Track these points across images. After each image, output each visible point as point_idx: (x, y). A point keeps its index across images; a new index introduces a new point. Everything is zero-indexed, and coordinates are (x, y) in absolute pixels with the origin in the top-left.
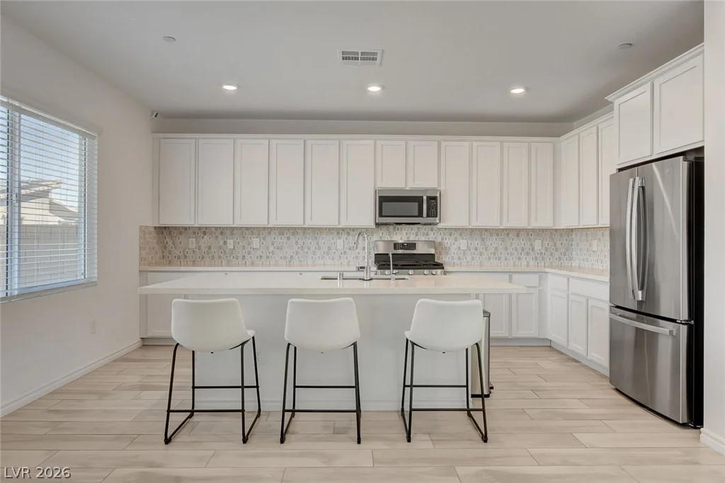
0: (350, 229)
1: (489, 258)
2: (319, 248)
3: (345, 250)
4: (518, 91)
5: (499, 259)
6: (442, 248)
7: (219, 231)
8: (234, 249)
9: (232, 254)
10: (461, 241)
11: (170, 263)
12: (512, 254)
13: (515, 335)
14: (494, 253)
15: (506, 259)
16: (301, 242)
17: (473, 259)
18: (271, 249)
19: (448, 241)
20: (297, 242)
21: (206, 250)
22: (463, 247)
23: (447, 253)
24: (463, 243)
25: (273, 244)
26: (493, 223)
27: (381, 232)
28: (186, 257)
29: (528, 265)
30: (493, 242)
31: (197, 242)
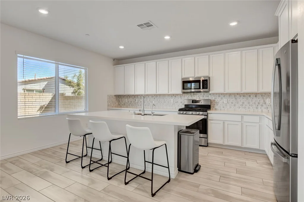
0: (176, 95)
1: (239, 108)
2: (165, 102)
3: (174, 103)
4: (234, 24)
5: (245, 108)
6: (215, 102)
7: (134, 96)
8: (138, 102)
9: (137, 104)
10: (224, 99)
11: (121, 107)
12: (252, 105)
13: (244, 146)
14: (242, 105)
15: (249, 108)
16: (158, 100)
17: (230, 107)
18: (149, 102)
19: (218, 99)
20: (157, 100)
21: (130, 102)
22: (225, 102)
23: (217, 105)
24: (225, 100)
25: (150, 100)
26: (237, 90)
27: (188, 96)
28: (125, 105)
29: (262, 111)
30: (241, 100)
31: (128, 100)
